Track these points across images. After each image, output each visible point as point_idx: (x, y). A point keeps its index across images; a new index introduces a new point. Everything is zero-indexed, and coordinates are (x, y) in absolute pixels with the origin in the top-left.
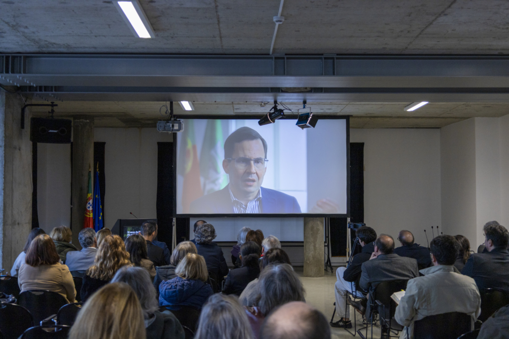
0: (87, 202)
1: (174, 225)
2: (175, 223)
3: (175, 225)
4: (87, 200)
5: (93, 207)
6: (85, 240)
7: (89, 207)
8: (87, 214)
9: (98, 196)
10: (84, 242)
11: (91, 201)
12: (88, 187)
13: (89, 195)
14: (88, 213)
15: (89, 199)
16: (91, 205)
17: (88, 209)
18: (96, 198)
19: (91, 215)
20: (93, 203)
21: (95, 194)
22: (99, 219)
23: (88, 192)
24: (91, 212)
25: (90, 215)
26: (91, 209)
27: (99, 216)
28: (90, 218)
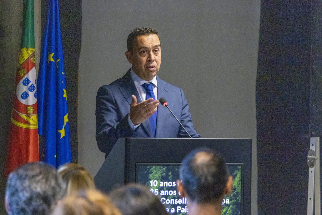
0: (18, 78)
1: (313, 165)
2: (318, 156)
3: (318, 163)
4: (19, 69)
5: (37, 95)
6: (29, 201)
7: (25, 96)
8: (19, 119)
9: (56, 57)
10: (22, 205)
11: (32, 75)
12: (23, 24)
13: (27, 54)
14: (24, 116)
15: (27, 66)
16: (31, 89)
17: (23, 101)
18: (49, 64)
19: (33, 122)
20: (39, 81)
21: (45, 50)
22: (58, 135)
23: (22, 44)
24: (31, 110)
25: (28, 123)
26: (32, 100)
27: (58, 126)
28: (28, 131)
